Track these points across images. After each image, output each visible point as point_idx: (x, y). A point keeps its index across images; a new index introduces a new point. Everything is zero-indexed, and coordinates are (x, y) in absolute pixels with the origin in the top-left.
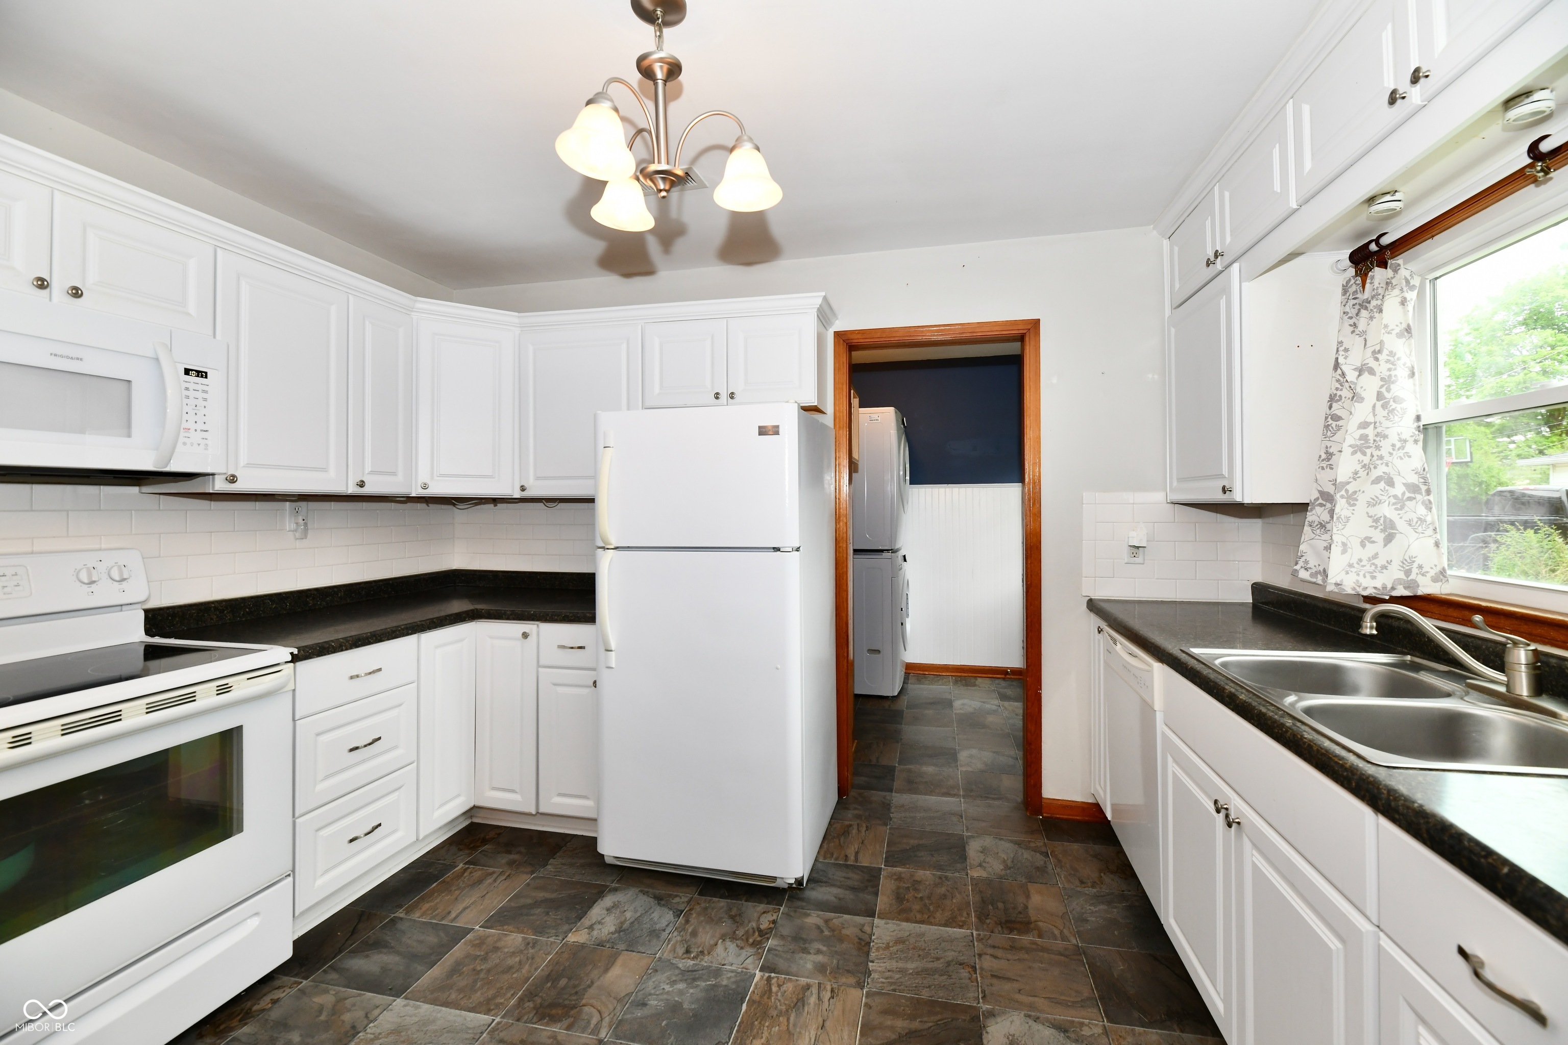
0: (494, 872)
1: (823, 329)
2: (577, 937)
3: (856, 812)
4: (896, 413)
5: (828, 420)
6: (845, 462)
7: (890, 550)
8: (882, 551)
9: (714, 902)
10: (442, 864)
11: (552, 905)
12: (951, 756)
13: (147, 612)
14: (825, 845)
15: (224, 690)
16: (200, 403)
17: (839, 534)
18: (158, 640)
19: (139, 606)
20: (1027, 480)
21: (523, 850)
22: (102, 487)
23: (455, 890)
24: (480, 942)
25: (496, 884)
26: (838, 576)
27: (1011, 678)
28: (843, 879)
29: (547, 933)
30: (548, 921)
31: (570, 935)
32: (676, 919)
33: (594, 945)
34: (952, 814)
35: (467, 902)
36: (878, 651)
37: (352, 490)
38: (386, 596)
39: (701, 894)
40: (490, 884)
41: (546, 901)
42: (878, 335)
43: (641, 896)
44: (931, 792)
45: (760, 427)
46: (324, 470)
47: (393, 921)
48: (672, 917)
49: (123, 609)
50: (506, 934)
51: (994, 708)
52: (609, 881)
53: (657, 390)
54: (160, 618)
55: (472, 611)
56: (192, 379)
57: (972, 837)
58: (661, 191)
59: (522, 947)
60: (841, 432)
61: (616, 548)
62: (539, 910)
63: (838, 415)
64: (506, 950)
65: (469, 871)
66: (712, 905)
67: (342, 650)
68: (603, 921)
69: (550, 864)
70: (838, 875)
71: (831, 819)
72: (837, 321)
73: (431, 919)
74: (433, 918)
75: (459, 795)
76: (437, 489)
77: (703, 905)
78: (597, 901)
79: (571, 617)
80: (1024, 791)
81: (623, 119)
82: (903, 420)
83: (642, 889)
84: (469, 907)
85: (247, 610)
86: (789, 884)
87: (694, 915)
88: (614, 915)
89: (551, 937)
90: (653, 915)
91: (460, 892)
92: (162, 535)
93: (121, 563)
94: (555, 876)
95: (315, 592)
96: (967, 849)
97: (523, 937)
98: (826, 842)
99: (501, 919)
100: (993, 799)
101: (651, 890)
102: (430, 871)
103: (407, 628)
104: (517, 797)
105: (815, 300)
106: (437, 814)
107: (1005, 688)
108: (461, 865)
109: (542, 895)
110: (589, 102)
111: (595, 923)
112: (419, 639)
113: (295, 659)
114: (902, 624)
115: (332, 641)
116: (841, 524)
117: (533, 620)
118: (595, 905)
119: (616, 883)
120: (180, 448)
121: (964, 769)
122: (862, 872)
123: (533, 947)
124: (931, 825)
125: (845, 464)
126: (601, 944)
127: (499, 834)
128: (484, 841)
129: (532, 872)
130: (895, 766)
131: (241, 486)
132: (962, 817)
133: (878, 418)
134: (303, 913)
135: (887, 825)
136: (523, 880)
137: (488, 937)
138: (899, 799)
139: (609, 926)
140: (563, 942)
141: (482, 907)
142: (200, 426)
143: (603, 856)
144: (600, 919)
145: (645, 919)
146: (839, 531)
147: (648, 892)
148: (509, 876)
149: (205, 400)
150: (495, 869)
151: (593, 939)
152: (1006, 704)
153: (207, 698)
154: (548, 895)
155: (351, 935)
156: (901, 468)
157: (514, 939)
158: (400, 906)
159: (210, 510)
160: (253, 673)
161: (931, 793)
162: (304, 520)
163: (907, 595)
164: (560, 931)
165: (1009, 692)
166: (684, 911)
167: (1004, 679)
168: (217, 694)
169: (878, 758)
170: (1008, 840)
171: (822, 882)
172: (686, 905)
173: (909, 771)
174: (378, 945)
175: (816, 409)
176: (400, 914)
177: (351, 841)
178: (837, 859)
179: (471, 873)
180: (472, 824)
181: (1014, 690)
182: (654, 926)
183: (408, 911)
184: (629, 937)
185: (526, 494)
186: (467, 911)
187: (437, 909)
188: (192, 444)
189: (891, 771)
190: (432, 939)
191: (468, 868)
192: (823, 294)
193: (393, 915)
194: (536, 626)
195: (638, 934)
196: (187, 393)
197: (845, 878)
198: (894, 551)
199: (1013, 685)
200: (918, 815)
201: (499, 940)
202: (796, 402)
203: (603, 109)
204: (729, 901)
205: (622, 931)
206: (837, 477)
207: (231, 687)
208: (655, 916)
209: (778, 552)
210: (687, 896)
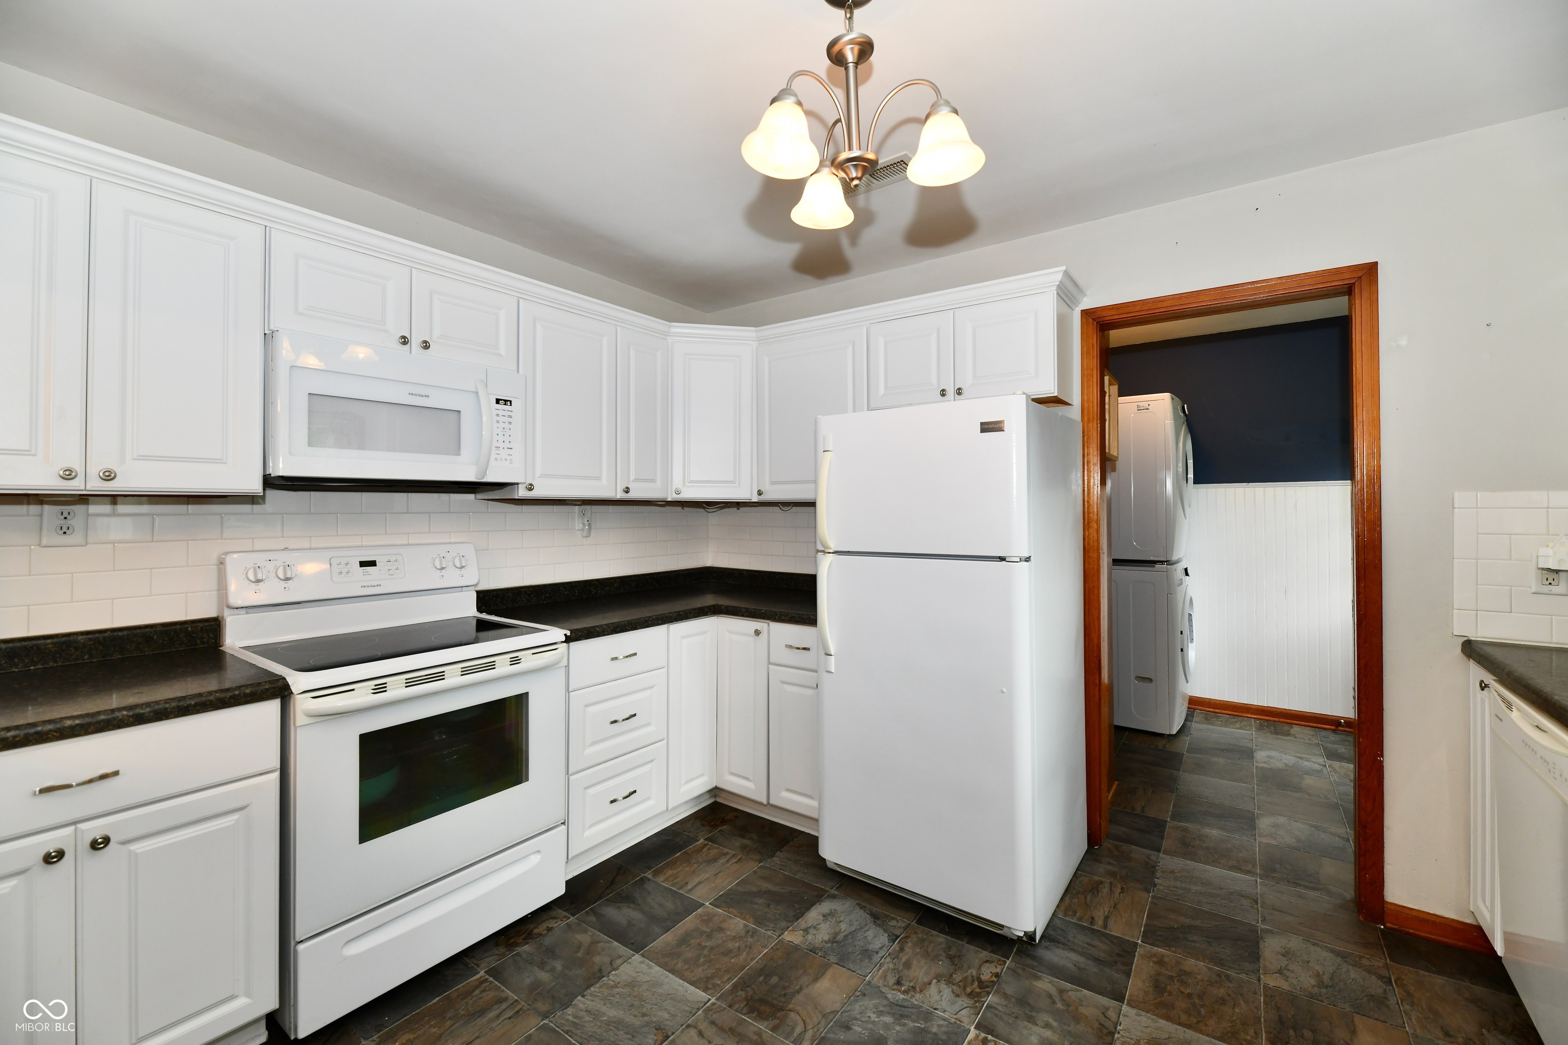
0: (727, 854)
1: (1066, 309)
2: (792, 937)
3: (1109, 867)
4: (1173, 399)
5: (1074, 412)
6: (1095, 459)
7: (1165, 562)
8: (1154, 562)
9: (932, 935)
10: (687, 836)
11: (774, 898)
12: (1248, 822)
13: (478, 592)
14: (1067, 899)
15: (515, 661)
16: (507, 426)
17: (1088, 543)
18: (484, 616)
19: (473, 588)
20: (1358, 476)
21: (755, 837)
22: (451, 494)
23: (694, 863)
24: (708, 919)
25: (728, 865)
26: (1087, 591)
27: (1346, 731)
28: (1086, 945)
29: (766, 925)
30: (768, 913)
31: (786, 933)
32: (891, 944)
33: (807, 949)
34: (1242, 896)
35: (704, 876)
36: (1150, 680)
37: (620, 495)
38: (652, 588)
39: (919, 922)
40: (723, 864)
41: (769, 892)
42: (1138, 308)
43: (857, 909)
44: (1213, 861)
45: (982, 424)
46: (598, 478)
47: (643, 880)
48: (887, 941)
49: (463, 590)
50: (730, 917)
51: (1317, 767)
52: (830, 887)
53: (882, 391)
54: (487, 598)
55: (714, 606)
56: (501, 406)
57: (1271, 932)
58: (853, 179)
59: (743, 933)
60: (1090, 425)
61: (835, 552)
62: (762, 900)
63: (1086, 405)
64: (728, 933)
65: (708, 847)
66: (930, 938)
67: (604, 635)
68: (818, 927)
69: (777, 856)
70: (1081, 939)
71: (1077, 869)
72: (1085, 299)
73: (671, 886)
74: (673, 885)
75: (702, 775)
76: (689, 494)
77: (920, 935)
78: (815, 904)
79: (797, 618)
80: (1356, 886)
81: (808, 113)
82: (1183, 408)
83: (860, 902)
84: (703, 882)
85: (547, 595)
86: (1018, 936)
87: (910, 944)
88: (829, 923)
89: (769, 930)
90: (867, 933)
91: (698, 865)
92: (490, 533)
93: (461, 554)
94: (780, 869)
95: (597, 583)
96: (1261, 946)
97: (744, 924)
98: (1068, 896)
99: (728, 900)
100: (1306, 887)
101: (868, 906)
102: (677, 840)
103: (657, 619)
104: (750, 785)
105: (1055, 275)
106: (684, 788)
107: (1334, 743)
108: (702, 840)
109: (766, 886)
110: (773, 101)
111: (810, 927)
112: (668, 629)
113: (568, 640)
114: (1182, 650)
115: (597, 626)
116: (1091, 530)
117: (764, 618)
118: (813, 908)
119: (835, 890)
120: (492, 461)
121: (1264, 841)
122: (1112, 942)
123: (752, 936)
124: (1211, 904)
125: (1095, 461)
126: (814, 950)
127: (736, 817)
128: (723, 822)
129: (760, 861)
130: (1166, 821)
131: (536, 493)
132: (1257, 903)
133: (1148, 407)
134: (573, 858)
135: (1149, 892)
136: (752, 867)
137: (715, 915)
138: (1167, 862)
139: (823, 934)
140: (779, 939)
141: (713, 885)
142: (507, 445)
143: (825, 860)
144: (815, 924)
145: (858, 935)
146: (1089, 539)
147: (865, 907)
148: (740, 859)
149: (510, 423)
150: (730, 851)
151: (807, 943)
152: (1336, 764)
153: (503, 667)
154: (771, 887)
155: (611, 885)
156: (1180, 465)
157: (737, 923)
158: (649, 868)
159: (522, 512)
160: (536, 649)
161: (1215, 863)
162: (588, 521)
163: (1190, 615)
164: (778, 926)
165: (1342, 749)
166: (899, 936)
167: (1334, 731)
168: (511, 665)
169: (1143, 808)
170: (1326, 947)
171: (1059, 943)
172: (902, 931)
173: (1185, 830)
174: (627, 899)
175: (1056, 401)
176: (649, 875)
177: (612, 802)
178: (1080, 919)
179: (709, 849)
180: (715, 803)
181: (1346, 747)
182: (867, 946)
183: (656, 874)
184: (842, 951)
185: (764, 498)
186: (702, 886)
187: (678, 877)
188: (501, 460)
189: (1160, 826)
190: (669, 905)
191: (707, 844)
192: (1064, 268)
193: (643, 875)
194: (767, 624)
195: (850, 950)
196: (498, 418)
197: (1088, 944)
198: (1169, 562)
199: (1346, 740)
200: (1194, 888)
201: (724, 921)
202: (1024, 393)
203: (787, 106)
204: (949, 938)
205: (835, 942)
206: (1086, 478)
207: (521, 659)
208: (870, 934)
209: (1003, 562)
210: (904, 922)
